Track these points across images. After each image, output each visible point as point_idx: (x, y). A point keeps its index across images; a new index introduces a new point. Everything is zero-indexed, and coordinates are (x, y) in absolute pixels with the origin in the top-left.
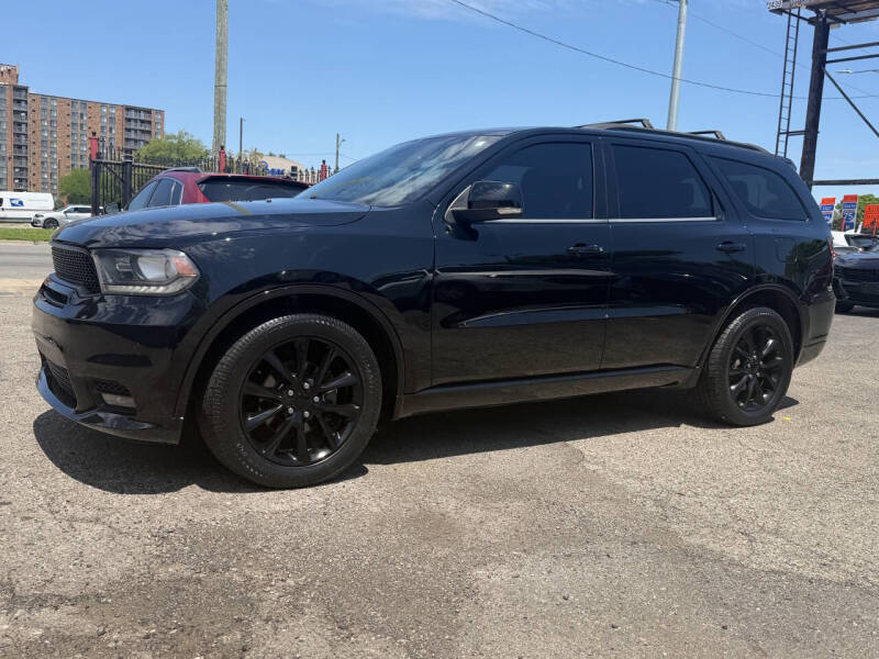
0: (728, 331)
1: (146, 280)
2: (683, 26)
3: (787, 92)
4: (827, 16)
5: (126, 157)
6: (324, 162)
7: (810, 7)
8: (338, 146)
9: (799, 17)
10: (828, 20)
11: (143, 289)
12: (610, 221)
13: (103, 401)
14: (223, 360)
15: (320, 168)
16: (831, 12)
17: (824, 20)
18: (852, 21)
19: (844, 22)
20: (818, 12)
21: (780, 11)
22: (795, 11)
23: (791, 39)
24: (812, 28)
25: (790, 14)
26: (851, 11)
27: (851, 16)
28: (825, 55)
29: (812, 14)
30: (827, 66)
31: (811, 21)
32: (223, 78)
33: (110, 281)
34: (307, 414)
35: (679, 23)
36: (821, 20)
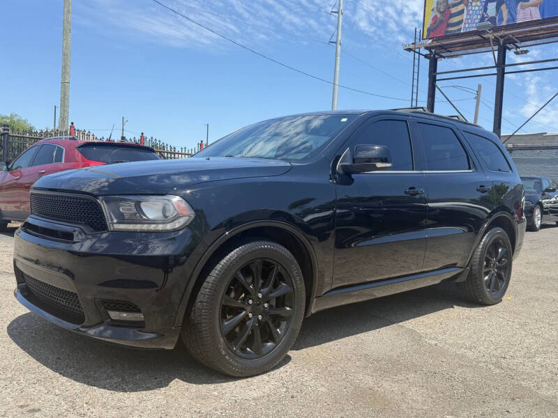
0: (482, 243)
1: (148, 219)
2: (339, 58)
3: (415, 97)
4: (436, 53)
5: (4, 130)
6: (142, 134)
7: (426, 48)
8: (123, 125)
9: (419, 54)
10: (436, 56)
11: (145, 227)
12: (424, 172)
13: (109, 317)
14: (208, 279)
15: (140, 138)
16: (438, 51)
17: (434, 56)
18: (448, 57)
19: (444, 58)
20: (430, 51)
21: (409, 50)
22: (417, 50)
23: (416, 66)
24: (428, 61)
25: (415, 52)
26: (449, 51)
27: (449, 54)
28: (435, 76)
29: (427, 52)
30: (437, 82)
31: (426, 56)
32: (67, 77)
33: (115, 221)
34: (260, 317)
35: (336, 56)
36: (432, 56)
